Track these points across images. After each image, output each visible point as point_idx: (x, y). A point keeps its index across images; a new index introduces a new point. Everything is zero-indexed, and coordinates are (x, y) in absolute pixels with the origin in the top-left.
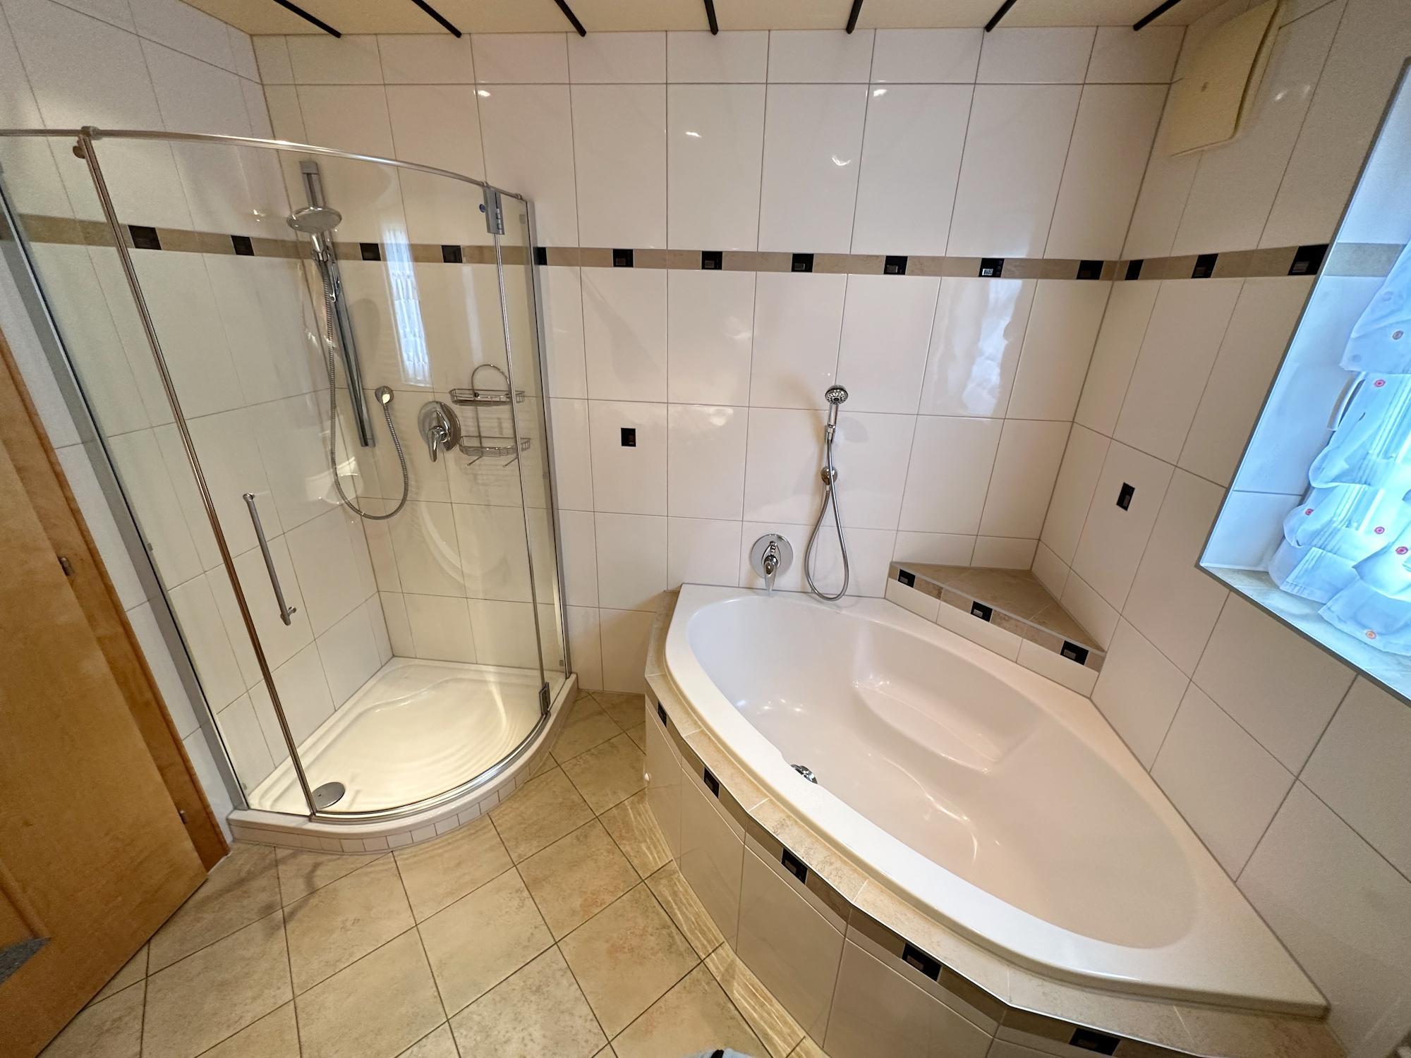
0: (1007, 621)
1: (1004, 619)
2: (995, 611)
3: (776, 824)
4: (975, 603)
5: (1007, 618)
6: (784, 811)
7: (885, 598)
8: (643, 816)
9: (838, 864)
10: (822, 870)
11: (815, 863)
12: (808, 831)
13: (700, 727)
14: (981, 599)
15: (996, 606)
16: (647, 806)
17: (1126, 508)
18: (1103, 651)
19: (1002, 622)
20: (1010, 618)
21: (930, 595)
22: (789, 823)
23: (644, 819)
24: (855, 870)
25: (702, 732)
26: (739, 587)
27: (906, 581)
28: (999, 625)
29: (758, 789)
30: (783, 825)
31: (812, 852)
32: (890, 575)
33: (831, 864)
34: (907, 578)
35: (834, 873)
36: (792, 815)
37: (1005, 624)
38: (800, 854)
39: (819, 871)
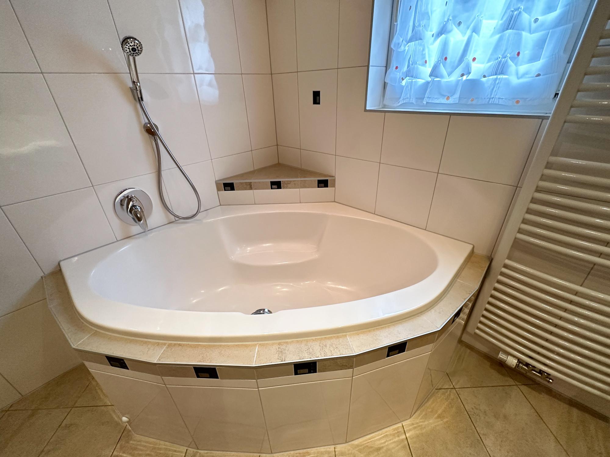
0: (289, 184)
1: (288, 183)
2: (282, 181)
3: (277, 355)
4: (271, 182)
5: (289, 182)
6: (273, 344)
7: (220, 205)
8: (139, 447)
9: (328, 342)
10: (325, 354)
11: (318, 354)
12: (298, 342)
13: (165, 344)
14: (274, 178)
15: (282, 178)
16: (138, 437)
17: (319, 103)
18: (333, 177)
19: (288, 185)
20: (291, 181)
21: (246, 190)
22: (283, 347)
23: (142, 448)
24: (338, 337)
25: (170, 345)
26: (117, 241)
27: (229, 188)
28: (287, 188)
29: (246, 346)
30: (281, 352)
31: (311, 350)
32: (219, 189)
33: (326, 346)
34: (229, 186)
35: (332, 349)
36: (280, 341)
37: (289, 186)
38: (306, 358)
39: (325, 356)
